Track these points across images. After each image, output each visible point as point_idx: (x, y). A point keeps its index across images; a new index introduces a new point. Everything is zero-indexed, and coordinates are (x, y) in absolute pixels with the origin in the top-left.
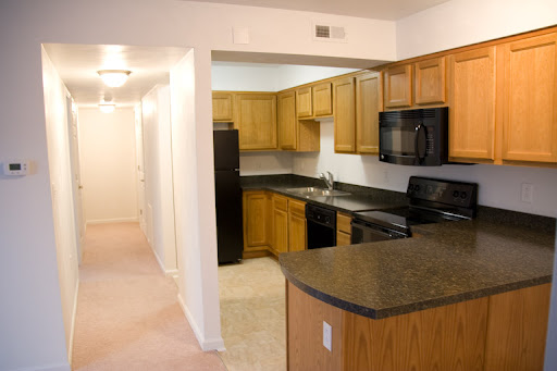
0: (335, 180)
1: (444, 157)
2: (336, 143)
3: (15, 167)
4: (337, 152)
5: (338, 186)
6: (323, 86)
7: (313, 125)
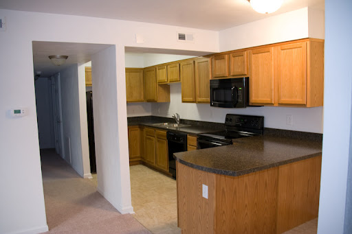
0: (181, 118)
1: (247, 103)
2: (183, 97)
3: (17, 112)
4: (183, 102)
5: (182, 121)
6: (173, 65)
7: (166, 88)
